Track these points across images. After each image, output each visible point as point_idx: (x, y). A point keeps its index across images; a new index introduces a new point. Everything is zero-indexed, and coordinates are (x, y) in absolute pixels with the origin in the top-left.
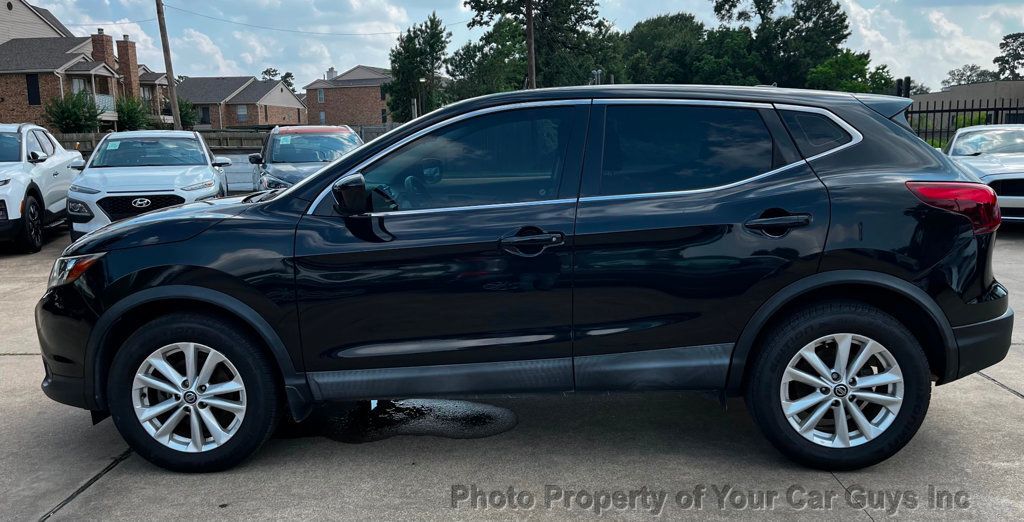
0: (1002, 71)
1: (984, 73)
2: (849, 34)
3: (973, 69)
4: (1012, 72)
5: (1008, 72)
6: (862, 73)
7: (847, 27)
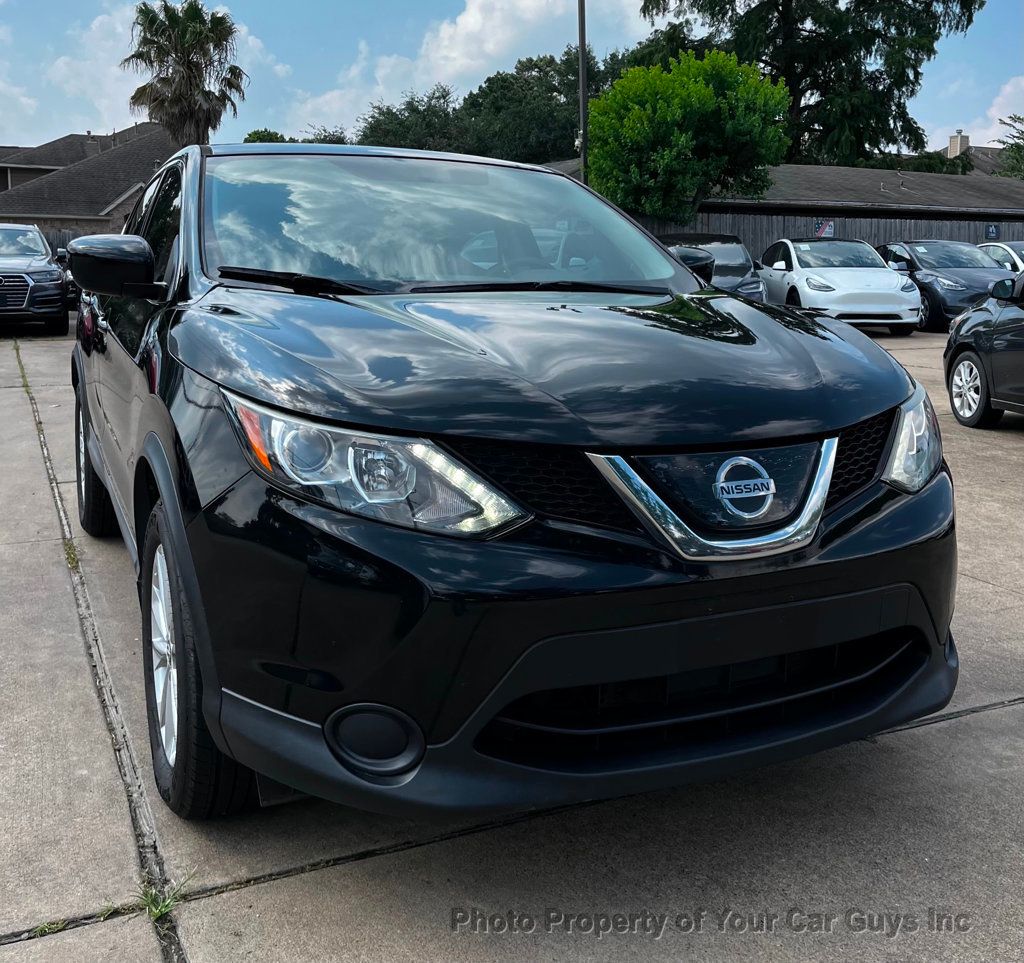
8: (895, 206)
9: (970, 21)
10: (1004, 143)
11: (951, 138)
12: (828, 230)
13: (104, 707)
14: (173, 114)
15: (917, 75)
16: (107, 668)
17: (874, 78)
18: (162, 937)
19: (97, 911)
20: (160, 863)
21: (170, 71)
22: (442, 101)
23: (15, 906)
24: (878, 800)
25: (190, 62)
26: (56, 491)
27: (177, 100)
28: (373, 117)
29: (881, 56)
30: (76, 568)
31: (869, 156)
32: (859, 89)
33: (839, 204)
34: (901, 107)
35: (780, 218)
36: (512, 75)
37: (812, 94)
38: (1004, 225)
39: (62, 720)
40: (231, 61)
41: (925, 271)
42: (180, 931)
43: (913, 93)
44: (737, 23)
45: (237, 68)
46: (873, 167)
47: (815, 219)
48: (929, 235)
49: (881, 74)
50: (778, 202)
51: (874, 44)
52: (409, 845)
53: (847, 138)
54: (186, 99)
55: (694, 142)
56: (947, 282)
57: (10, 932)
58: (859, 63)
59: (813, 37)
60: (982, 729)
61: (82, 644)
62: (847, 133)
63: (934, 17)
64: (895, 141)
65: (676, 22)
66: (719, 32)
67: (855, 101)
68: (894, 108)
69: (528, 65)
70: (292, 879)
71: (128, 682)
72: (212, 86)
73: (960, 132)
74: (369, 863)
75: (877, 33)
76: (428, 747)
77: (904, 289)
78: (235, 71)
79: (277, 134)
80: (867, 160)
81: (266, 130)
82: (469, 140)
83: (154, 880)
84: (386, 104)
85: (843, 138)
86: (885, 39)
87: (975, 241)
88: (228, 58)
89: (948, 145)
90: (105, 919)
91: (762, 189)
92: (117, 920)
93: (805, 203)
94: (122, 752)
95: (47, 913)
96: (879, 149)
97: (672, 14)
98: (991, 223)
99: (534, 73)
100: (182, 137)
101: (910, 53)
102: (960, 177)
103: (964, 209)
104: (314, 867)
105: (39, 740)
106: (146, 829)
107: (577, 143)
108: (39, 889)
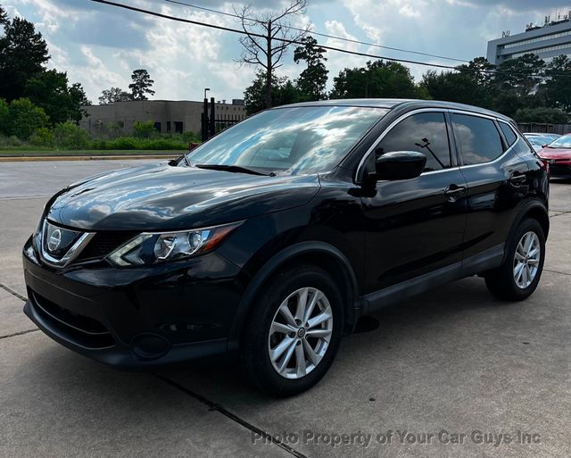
0: (135, 93)
1: (125, 94)
2: (49, 57)
3: (117, 90)
4: (141, 95)
5: (138, 95)
6: (64, 87)
7: (46, 52)
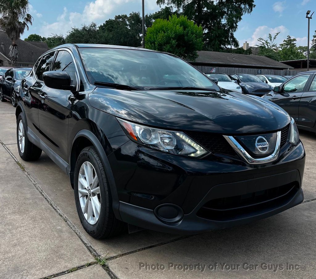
8: (232, 64)
9: (251, 10)
10: (258, 46)
11: (244, 44)
12: (214, 70)
13: (55, 210)
14: (8, 29)
15: (236, 25)
16: (50, 199)
17: (224, 26)
18: (106, 270)
19: (84, 264)
20: (95, 251)
21: (7, 15)
22: (94, 27)
23: (59, 265)
24: (281, 228)
25: (13, 12)
26: (5, 147)
27: (10, 24)
28: (72, 32)
29: (226, 19)
30: (24, 170)
31: (222, 49)
32: (220, 29)
33: (216, 63)
34: (232, 34)
35: (200, 67)
36: (114, 20)
37: (206, 30)
38: (262, 70)
39: (45, 213)
40: (27, 12)
41: (242, 83)
42: (110, 268)
43: (235, 30)
44: (185, 7)
45: (29, 15)
46: (224, 52)
47: (210, 67)
48: (242, 72)
49: (226, 24)
50: (199, 62)
51: (224, 15)
52: (162, 244)
53: (217, 43)
54: (12, 24)
55: (177, 43)
56: (249, 86)
57: (62, 272)
58: (220, 21)
59: (206, 13)
60: (300, 209)
61: (38, 192)
62: (217, 41)
63: (241, 9)
64: (230, 44)
65: (168, 6)
66: (179, 10)
67: (219, 32)
68: (230, 35)
69: (119, 17)
70: (134, 254)
71: (58, 203)
72: (21, 20)
73: (246, 42)
74: (154, 249)
75: (225, 12)
76: (185, 215)
77: (237, 88)
78: (29, 16)
79: (39, 36)
80: (222, 50)
81: (35, 34)
82: (103, 40)
83: (96, 256)
84: (76, 28)
85: (216, 43)
86: (227, 14)
87: (255, 74)
88: (26, 11)
89: (243, 46)
90: (88, 266)
91: (196, 58)
92: (91, 266)
93: (207, 62)
94: (67, 222)
95: (70, 266)
96: (225, 47)
97: (166, 4)
98: (259, 69)
99: (120, 20)
100: (11, 36)
101: (234, 19)
102: (248, 55)
103: (251, 65)
104: (139, 250)
105: (41, 219)
106: (86, 242)
107: (142, 42)
108: (64, 259)
